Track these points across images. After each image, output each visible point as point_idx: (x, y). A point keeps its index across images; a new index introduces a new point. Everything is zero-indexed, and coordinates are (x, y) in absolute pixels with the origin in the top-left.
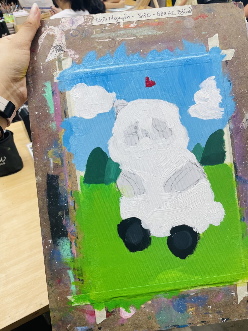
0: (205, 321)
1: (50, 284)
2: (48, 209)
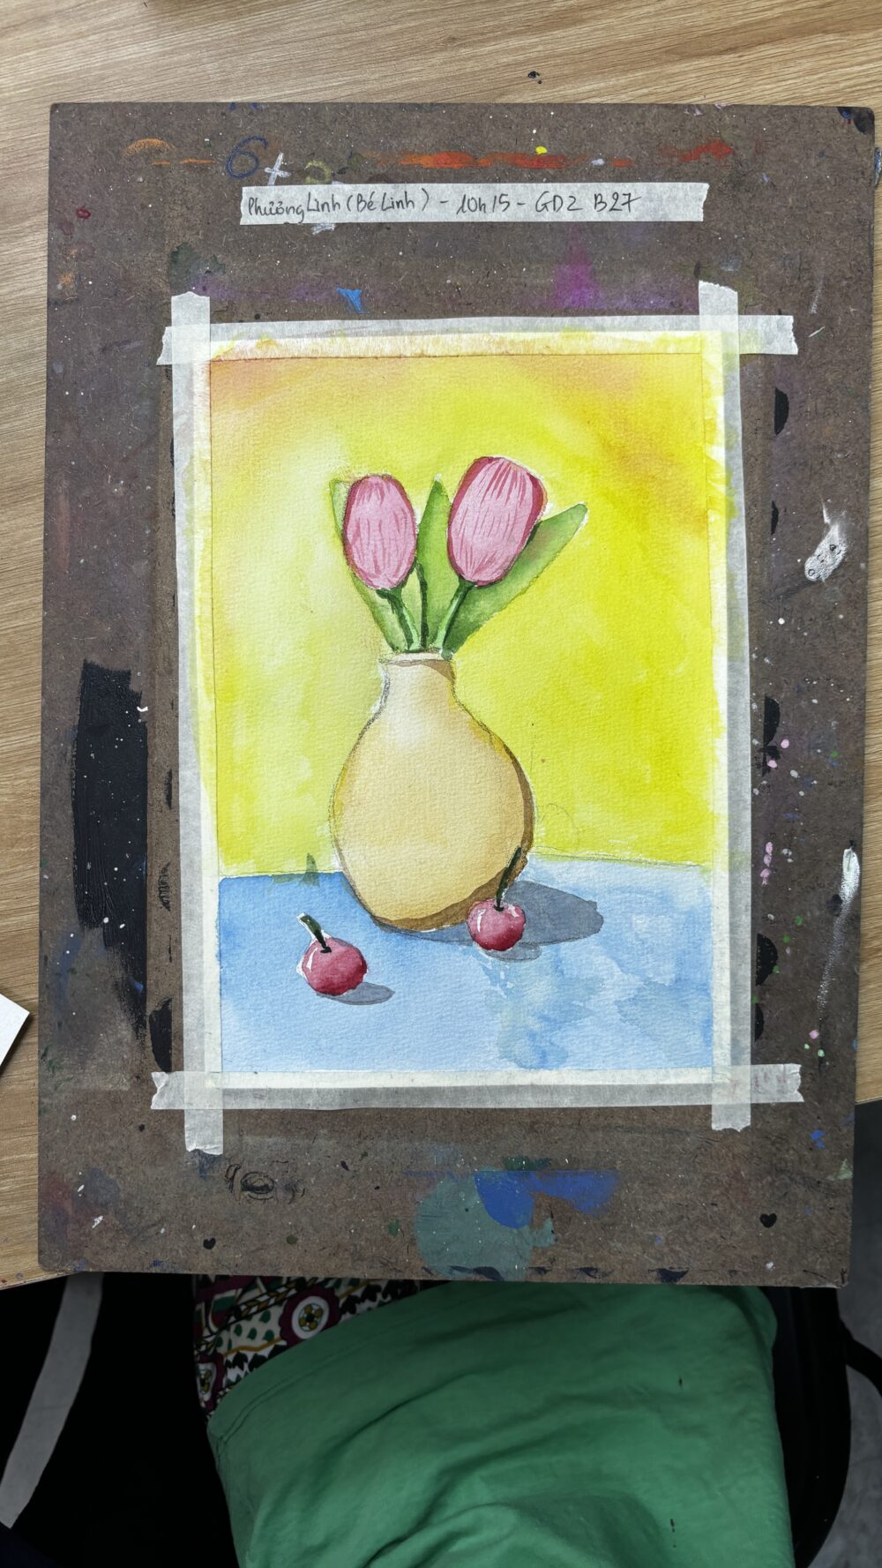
0: (597, 1270)
1: (49, 1058)
2: (73, 790)
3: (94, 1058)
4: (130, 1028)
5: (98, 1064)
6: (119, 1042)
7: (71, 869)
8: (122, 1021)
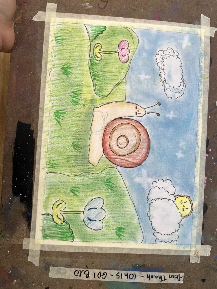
3: (15, 235)
4: (26, 226)
5: (16, 236)
6: (23, 230)
7: (11, 180)
8: (24, 224)
